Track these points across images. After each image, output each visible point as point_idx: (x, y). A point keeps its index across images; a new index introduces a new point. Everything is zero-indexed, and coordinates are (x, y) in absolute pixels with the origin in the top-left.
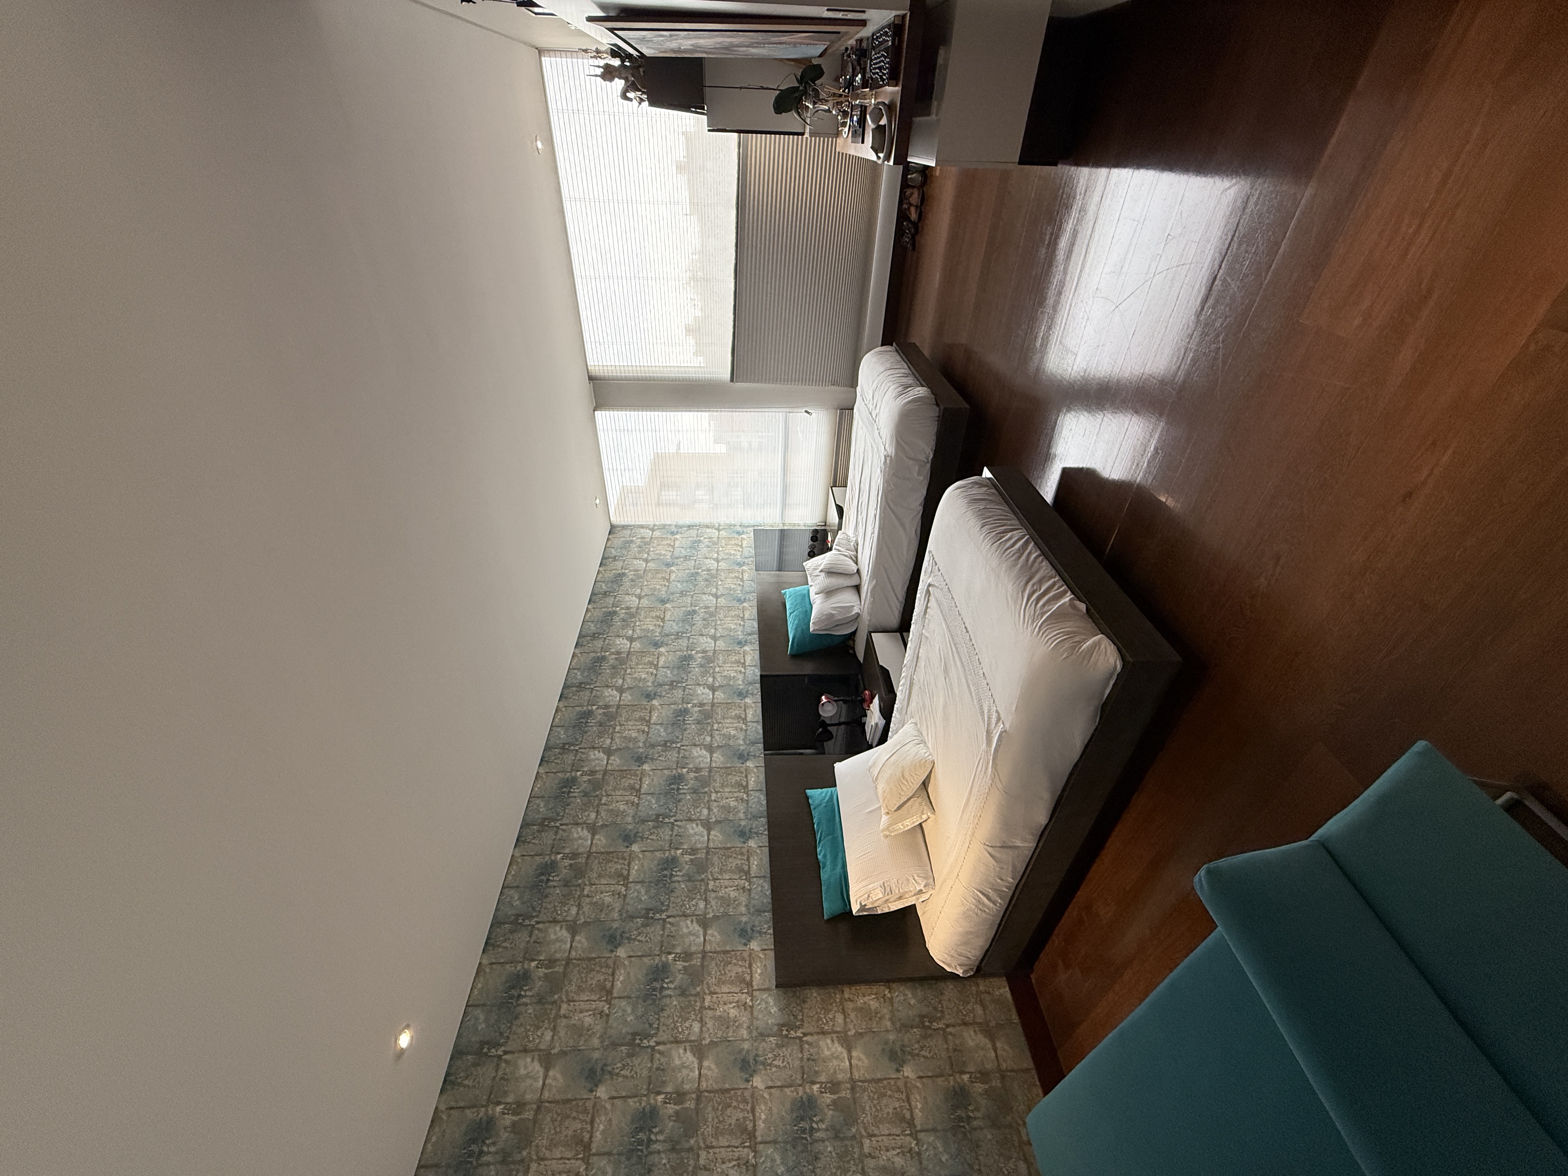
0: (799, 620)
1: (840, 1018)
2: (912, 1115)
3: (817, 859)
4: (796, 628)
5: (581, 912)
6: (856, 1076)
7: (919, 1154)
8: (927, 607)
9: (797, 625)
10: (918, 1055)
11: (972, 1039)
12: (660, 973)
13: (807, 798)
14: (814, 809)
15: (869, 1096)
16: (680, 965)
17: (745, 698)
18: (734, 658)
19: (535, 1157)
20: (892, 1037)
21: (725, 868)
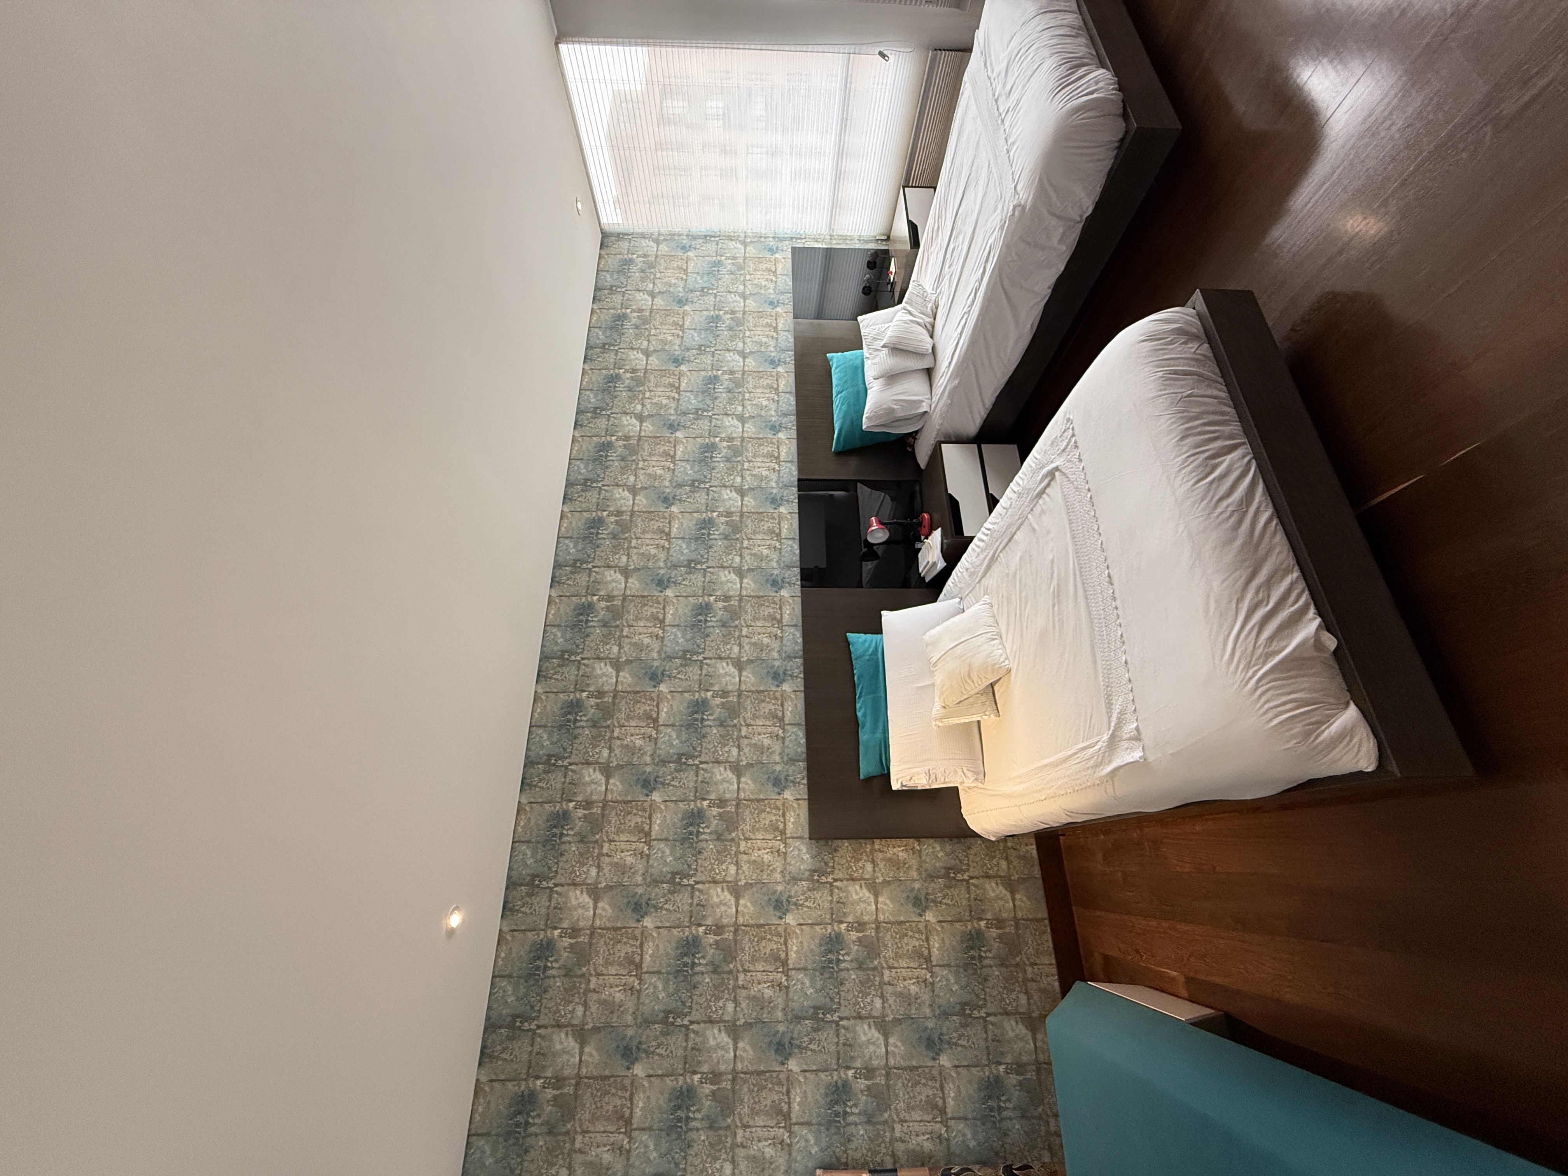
0: (849, 405)
1: (869, 867)
2: (929, 953)
3: (856, 716)
4: (844, 417)
5: (612, 754)
6: (881, 918)
7: (932, 984)
8: (1043, 492)
9: (846, 411)
10: (941, 902)
11: (994, 890)
12: (695, 818)
13: (848, 644)
14: (856, 659)
15: (892, 936)
16: (715, 811)
17: (780, 505)
18: (766, 450)
19: (593, 973)
20: (917, 885)
21: (758, 713)
